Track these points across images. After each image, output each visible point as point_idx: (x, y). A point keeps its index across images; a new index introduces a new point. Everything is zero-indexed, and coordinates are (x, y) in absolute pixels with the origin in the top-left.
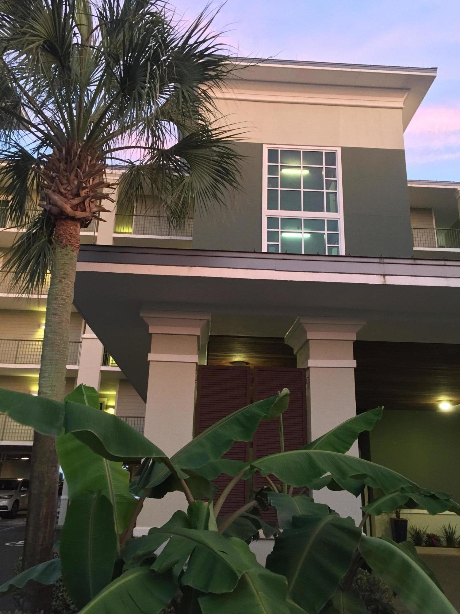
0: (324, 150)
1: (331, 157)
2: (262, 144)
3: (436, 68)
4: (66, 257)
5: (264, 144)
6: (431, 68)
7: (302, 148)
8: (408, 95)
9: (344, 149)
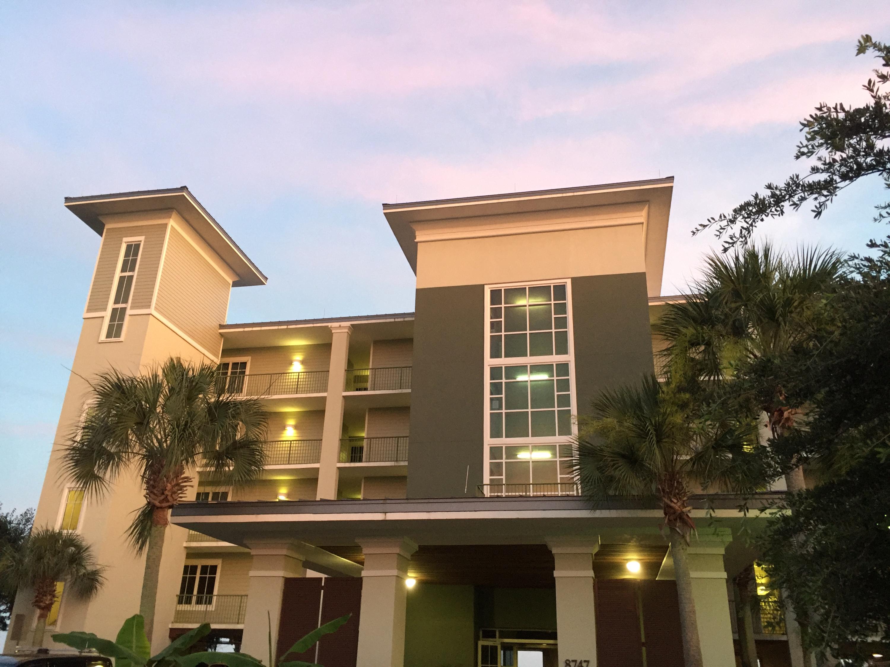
0: (552, 283)
1: (560, 290)
2: (484, 285)
3: (673, 177)
4: (157, 532)
5: (486, 284)
6: (667, 178)
7: (527, 285)
8: (649, 208)
9: (575, 280)
